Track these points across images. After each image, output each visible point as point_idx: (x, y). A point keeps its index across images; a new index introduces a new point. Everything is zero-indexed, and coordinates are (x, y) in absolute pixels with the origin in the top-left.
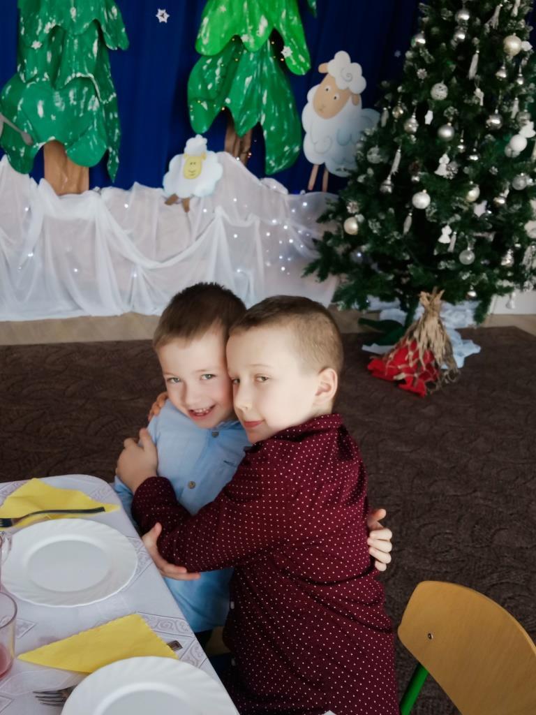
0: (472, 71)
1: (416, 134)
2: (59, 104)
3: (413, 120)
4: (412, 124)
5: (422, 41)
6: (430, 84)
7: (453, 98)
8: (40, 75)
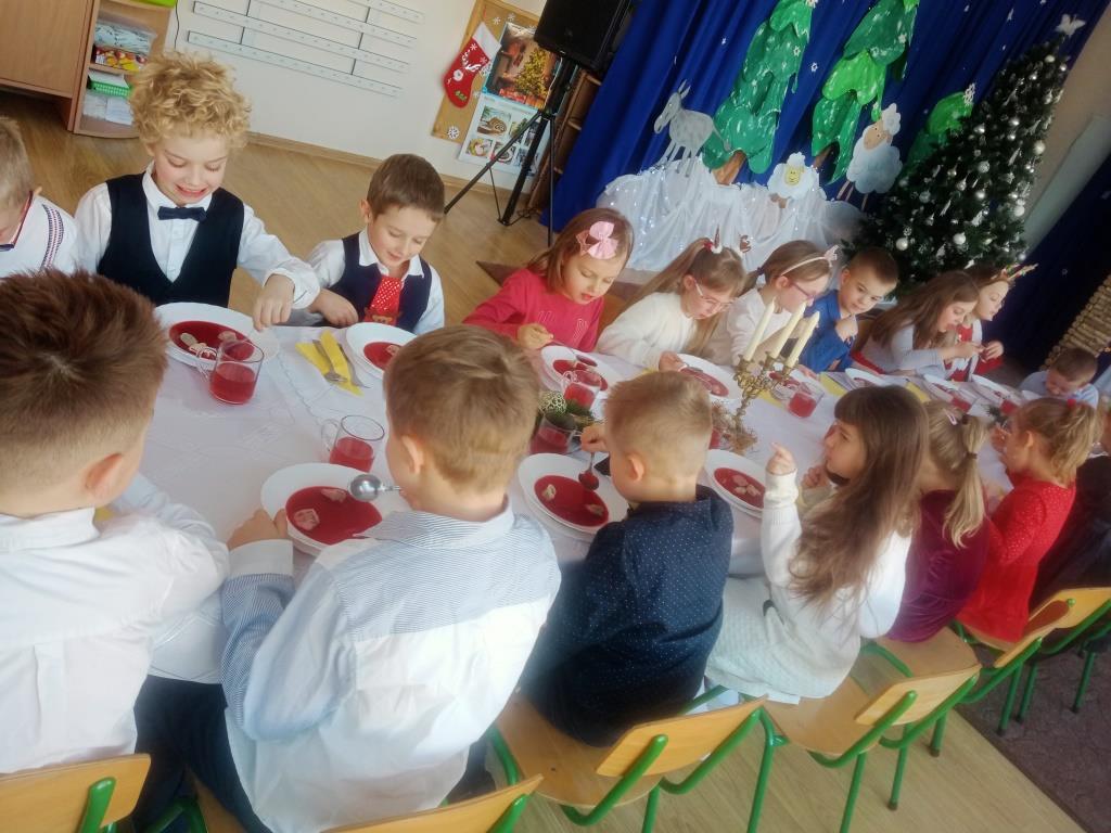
0: (1011, 161)
1: (963, 193)
2: (750, 125)
3: (964, 183)
4: (963, 185)
5: (982, 130)
6: (980, 160)
7: (991, 173)
8: (746, 103)
